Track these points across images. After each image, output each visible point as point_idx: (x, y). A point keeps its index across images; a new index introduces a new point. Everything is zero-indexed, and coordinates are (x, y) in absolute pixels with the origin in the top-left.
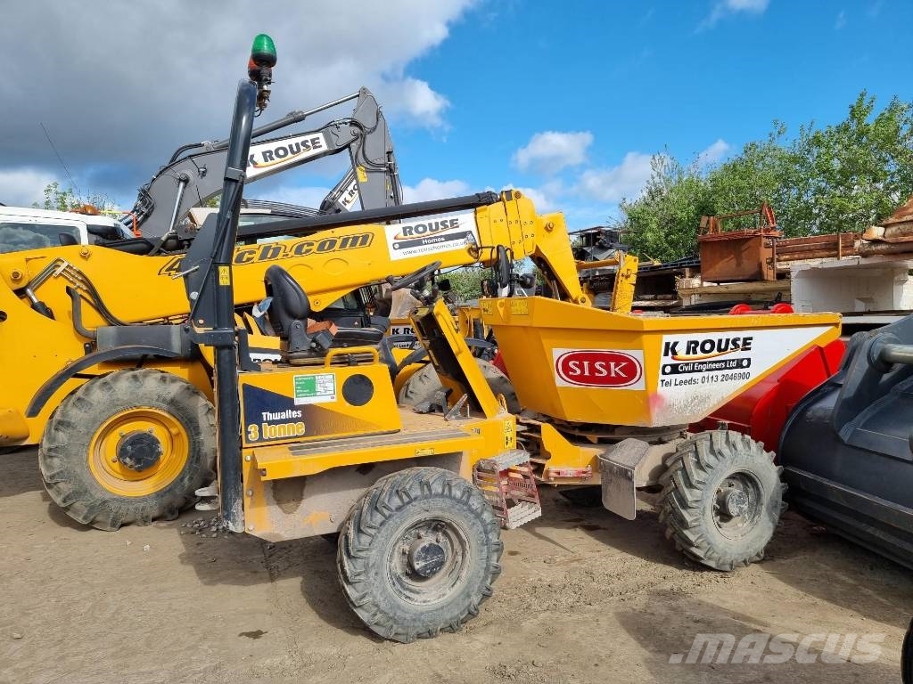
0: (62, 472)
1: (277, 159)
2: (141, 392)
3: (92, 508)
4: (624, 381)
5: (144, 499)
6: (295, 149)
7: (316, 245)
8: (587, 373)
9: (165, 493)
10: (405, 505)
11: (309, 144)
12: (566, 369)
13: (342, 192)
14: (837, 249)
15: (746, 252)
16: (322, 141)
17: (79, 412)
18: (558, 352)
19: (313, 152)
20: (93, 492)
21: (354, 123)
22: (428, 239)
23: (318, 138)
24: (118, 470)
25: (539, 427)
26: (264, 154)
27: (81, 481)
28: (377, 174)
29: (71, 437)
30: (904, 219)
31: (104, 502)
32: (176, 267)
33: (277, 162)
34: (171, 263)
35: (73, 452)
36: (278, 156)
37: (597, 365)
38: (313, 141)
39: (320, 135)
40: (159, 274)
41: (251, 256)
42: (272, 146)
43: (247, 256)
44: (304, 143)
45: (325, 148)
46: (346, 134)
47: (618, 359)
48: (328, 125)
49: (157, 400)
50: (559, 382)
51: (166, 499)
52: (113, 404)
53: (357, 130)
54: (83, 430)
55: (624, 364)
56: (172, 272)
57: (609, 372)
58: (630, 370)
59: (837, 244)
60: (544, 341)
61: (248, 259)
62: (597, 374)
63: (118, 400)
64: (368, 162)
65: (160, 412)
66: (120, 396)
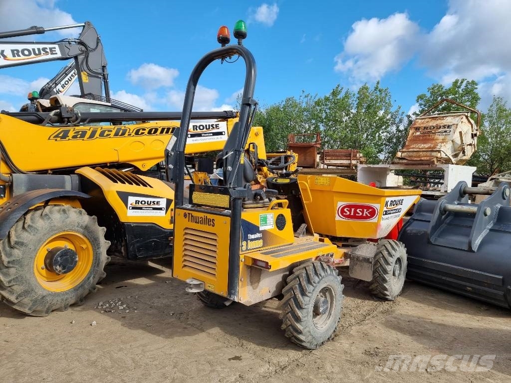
0: (17, 278)
1: (22, 57)
2: (68, 221)
3: (35, 302)
4: (369, 218)
5: (66, 293)
6: (37, 52)
8: (352, 214)
9: (79, 288)
10: (320, 280)
11: (48, 50)
12: (343, 211)
13: (57, 85)
14: (350, 157)
15: (309, 154)
16: (58, 50)
17: (29, 235)
18: (340, 204)
19: (50, 56)
20: (36, 291)
21: (81, 43)
22: (205, 133)
23: (55, 48)
24: (45, 275)
25: (324, 239)
26: (13, 51)
27: (29, 283)
28: (96, 79)
29: (24, 253)
30: (410, 150)
31: (44, 296)
32: (61, 135)
33: (22, 59)
34: (57, 133)
35: (26, 264)
36: (24, 54)
37: (358, 210)
38: (51, 49)
39: (56, 46)
40: (49, 139)
41: (109, 133)
42: (20, 47)
43: (107, 133)
44: (44, 49)
45: (59, 55)
46: (75, 50)
47: (368, 208)
48: (62, 41)
49: (77, 226)
50: (337, 218)
51: (80, 292)
52: (52, 229)
53: (84, 48)
54: (33, 248)
55: (370, 210)
56: (59, 139)
57: (363, 214)
58: (373, 213)
59: (350, 154)
60: (335, 198)
61: (108, 135)
62: (357, 215)
63: (55, 226)
64: (90, 70)
65: (77, 234)
66: (56, 224)
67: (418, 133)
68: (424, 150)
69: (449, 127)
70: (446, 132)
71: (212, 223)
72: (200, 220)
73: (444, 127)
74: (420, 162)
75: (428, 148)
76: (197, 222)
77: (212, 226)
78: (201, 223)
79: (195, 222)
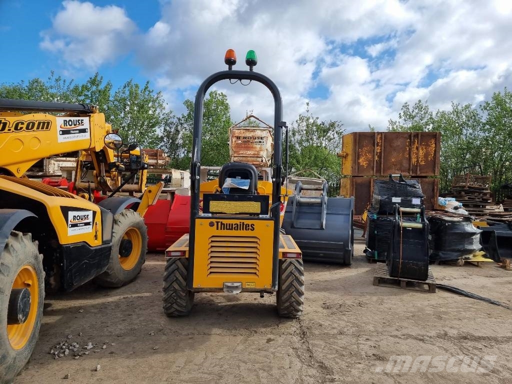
2: (27, 250)
7: (26, 124)
22: (73, 130)
30: (240, 155)
52: (18, 264)
63: (20, 260)
65: (30, 268)
66: (21, 257)
67: (240, 142)
68: (251, 156)
69: (261, 138)
70: (260, 142)
71: (250, 228)
72: (234, 226)
73: (258, 138)
75: (254, 155)
76: (229, 229)
77: (251, 229)
78: (235, 229)
79: (227, 229)
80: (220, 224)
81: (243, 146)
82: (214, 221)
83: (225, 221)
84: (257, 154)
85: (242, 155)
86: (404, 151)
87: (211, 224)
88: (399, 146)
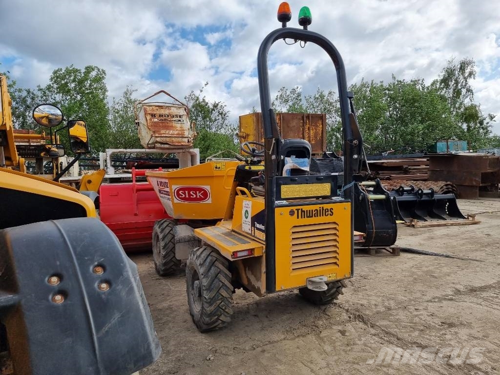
67: (156, 120)
68: (175, 136)
69: (180, 116)
71: (329, 213)
72: (314, 213)
73: (177, 116)
74: (180, 147)
75: (177, 135)
76: (310, 217)
77: (330, 215)
78: (315, 216)
79: (307, 217)
80: (300, 211)
81: (161, 124)
82: (294, 208)
83: (305, 208)
84: (182, 134)
85: (164, 135)
86: (299, 131)
87: (292, 213)
88: (294, 126)
